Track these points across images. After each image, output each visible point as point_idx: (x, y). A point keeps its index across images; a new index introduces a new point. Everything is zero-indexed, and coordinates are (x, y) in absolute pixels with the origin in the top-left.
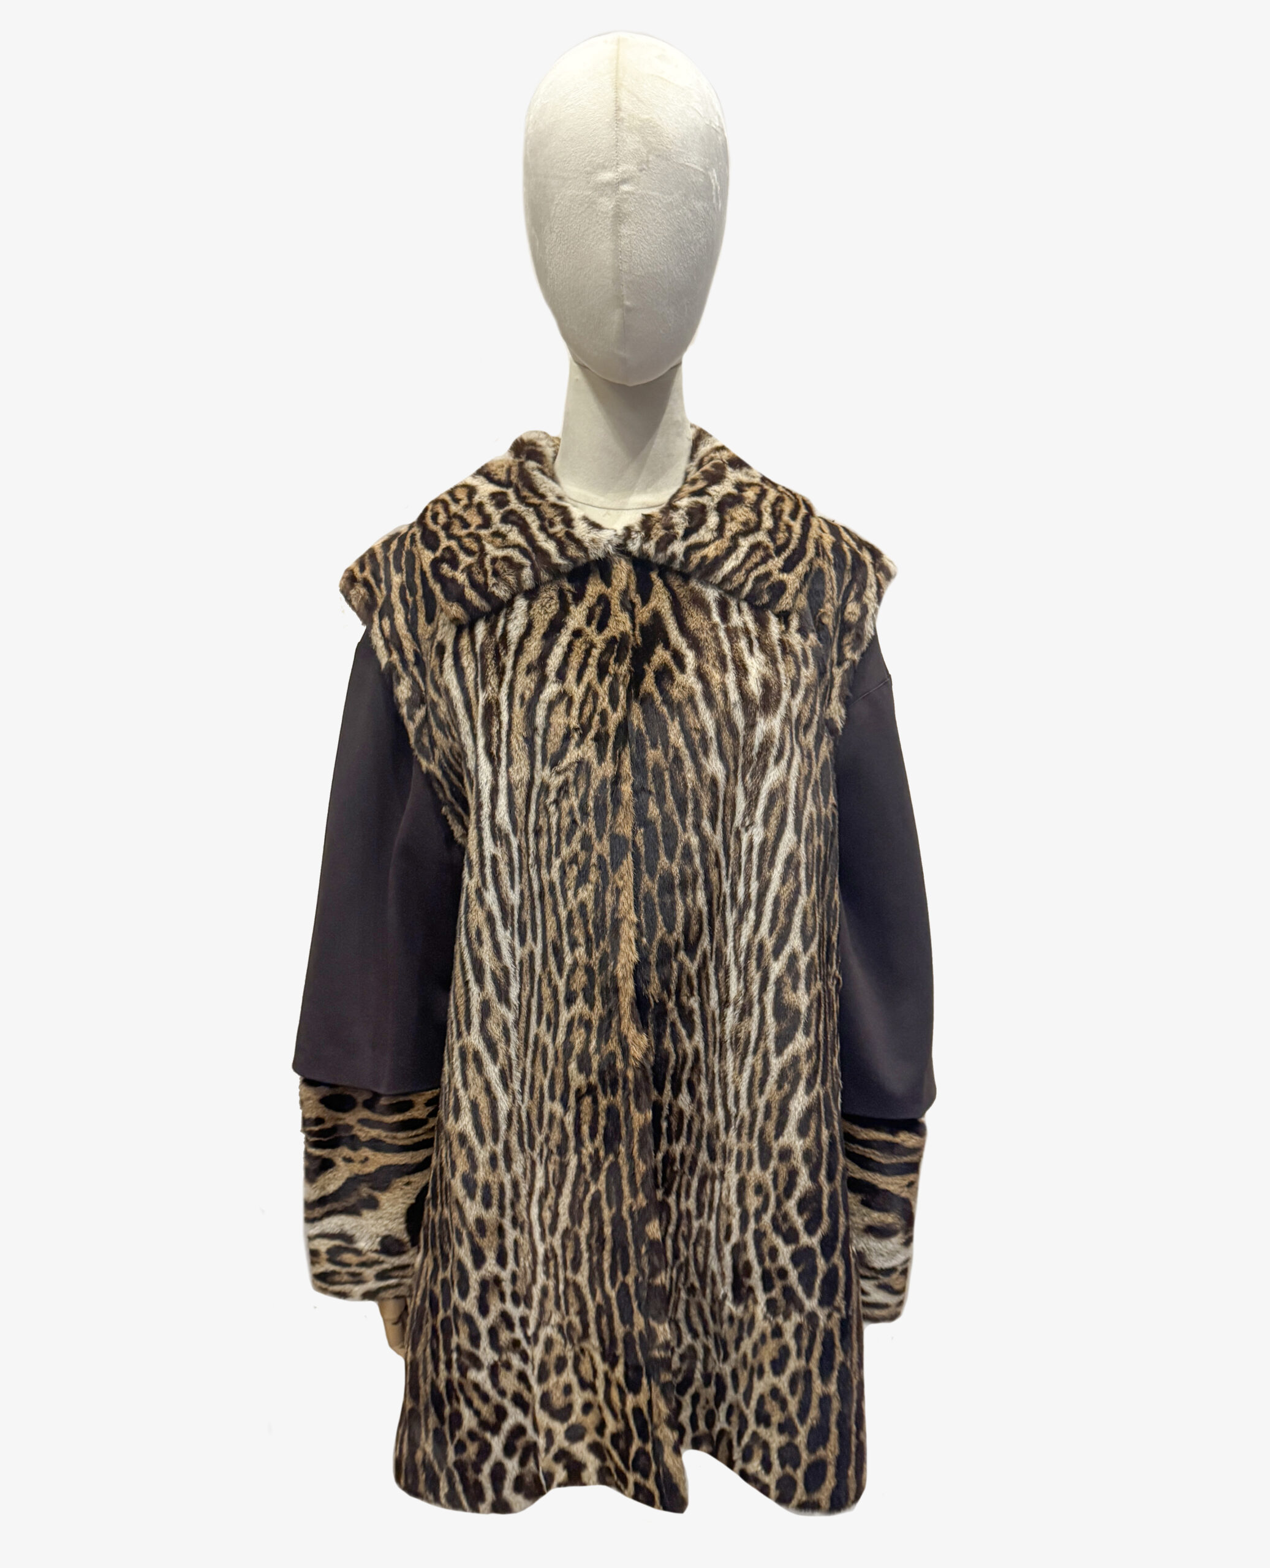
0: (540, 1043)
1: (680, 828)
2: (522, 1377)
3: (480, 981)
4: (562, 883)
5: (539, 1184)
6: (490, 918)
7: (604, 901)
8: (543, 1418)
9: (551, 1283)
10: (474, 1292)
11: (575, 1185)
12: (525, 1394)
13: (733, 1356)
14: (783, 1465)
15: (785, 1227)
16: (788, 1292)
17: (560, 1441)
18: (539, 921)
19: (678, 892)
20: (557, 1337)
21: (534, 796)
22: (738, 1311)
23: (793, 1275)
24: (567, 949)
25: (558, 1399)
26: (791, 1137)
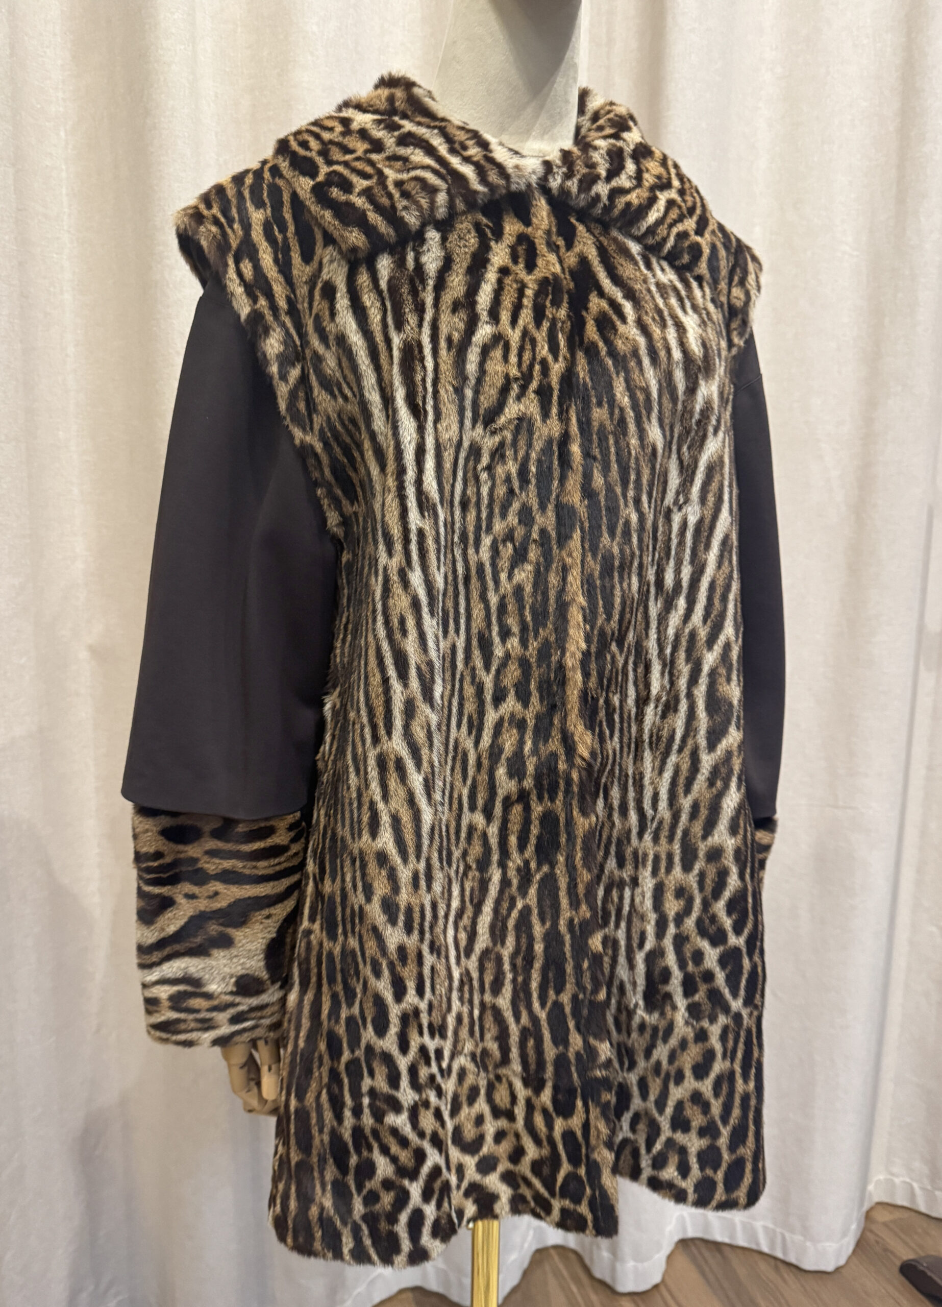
0: (460, 749)
1: (622, 502)
2: (438, 1114)
3: (403, 676)
4: (494, 565)
5: (455, 903)
6: (416, 604)
7: (546, 582)
8: (455, 1154)
9: (465, 1010)
10: (394, 1029)
11: (498, 902)
12: (440, 1131)
13: (642, 1064)
14: (702, 1169)
15: (712, 929)
16: (715, 996)
17: (471, 1174)
18: (462, 610)
19: (616, 574)
20: (470, 1066)
21: (461, 461)
22: (652, 1019)
23: (720, 977)
24: (497, 639)
25: (470, 1131)
26: (722, 836)
